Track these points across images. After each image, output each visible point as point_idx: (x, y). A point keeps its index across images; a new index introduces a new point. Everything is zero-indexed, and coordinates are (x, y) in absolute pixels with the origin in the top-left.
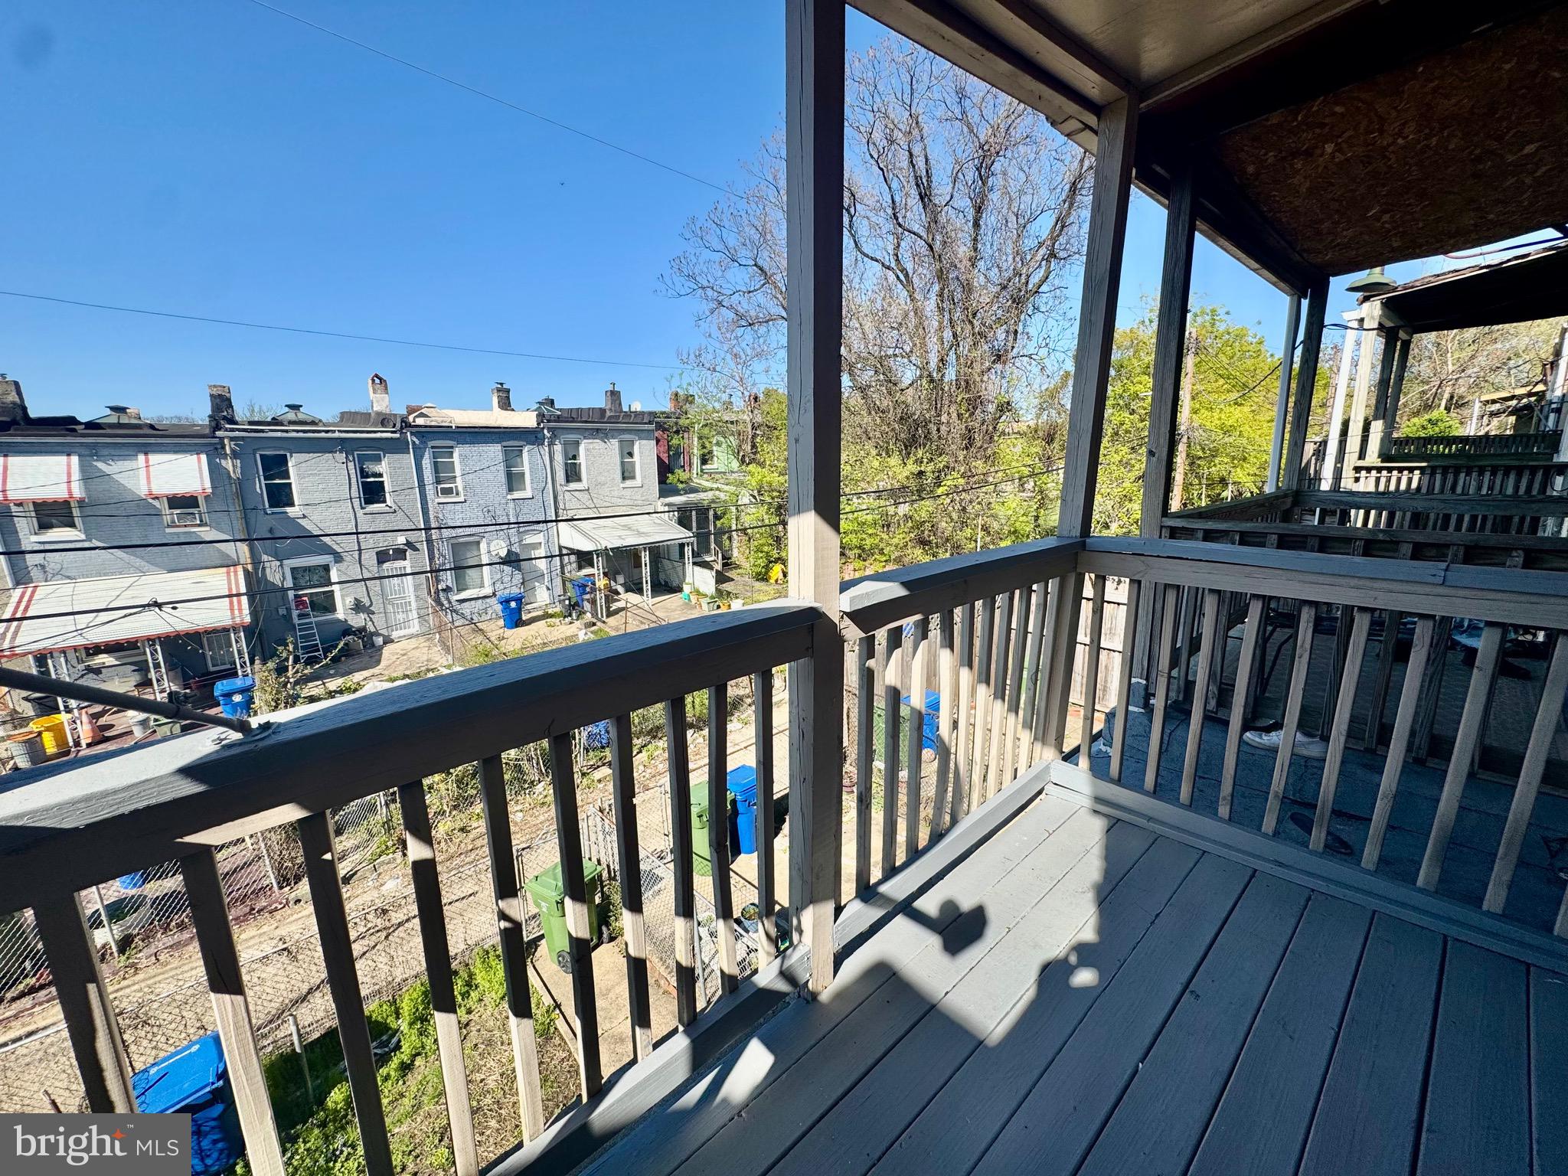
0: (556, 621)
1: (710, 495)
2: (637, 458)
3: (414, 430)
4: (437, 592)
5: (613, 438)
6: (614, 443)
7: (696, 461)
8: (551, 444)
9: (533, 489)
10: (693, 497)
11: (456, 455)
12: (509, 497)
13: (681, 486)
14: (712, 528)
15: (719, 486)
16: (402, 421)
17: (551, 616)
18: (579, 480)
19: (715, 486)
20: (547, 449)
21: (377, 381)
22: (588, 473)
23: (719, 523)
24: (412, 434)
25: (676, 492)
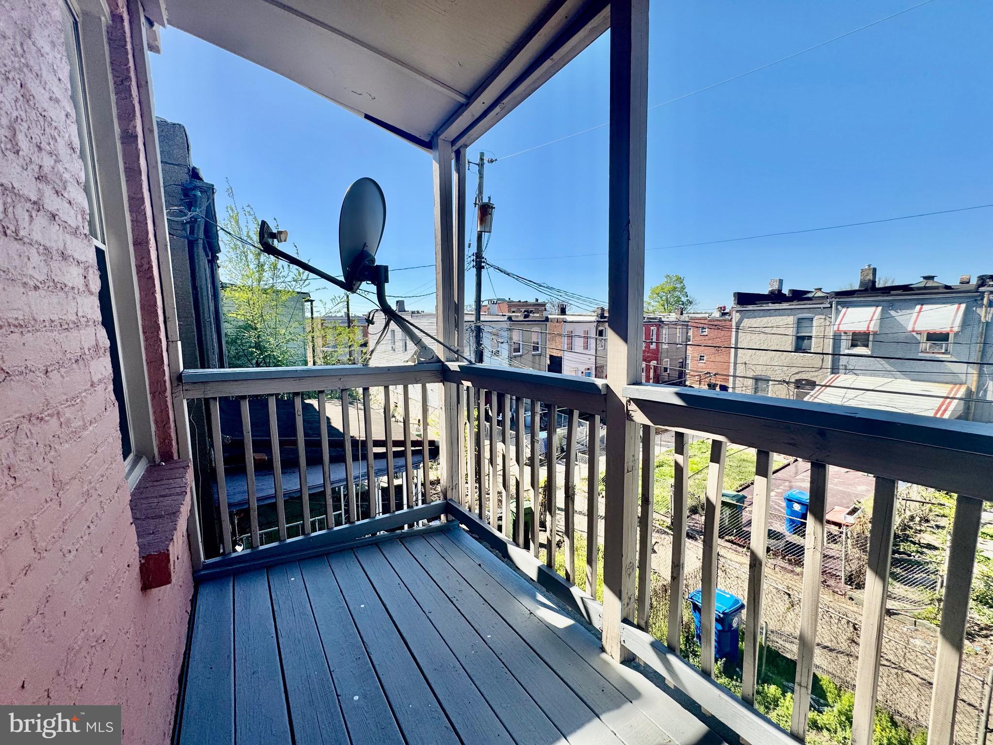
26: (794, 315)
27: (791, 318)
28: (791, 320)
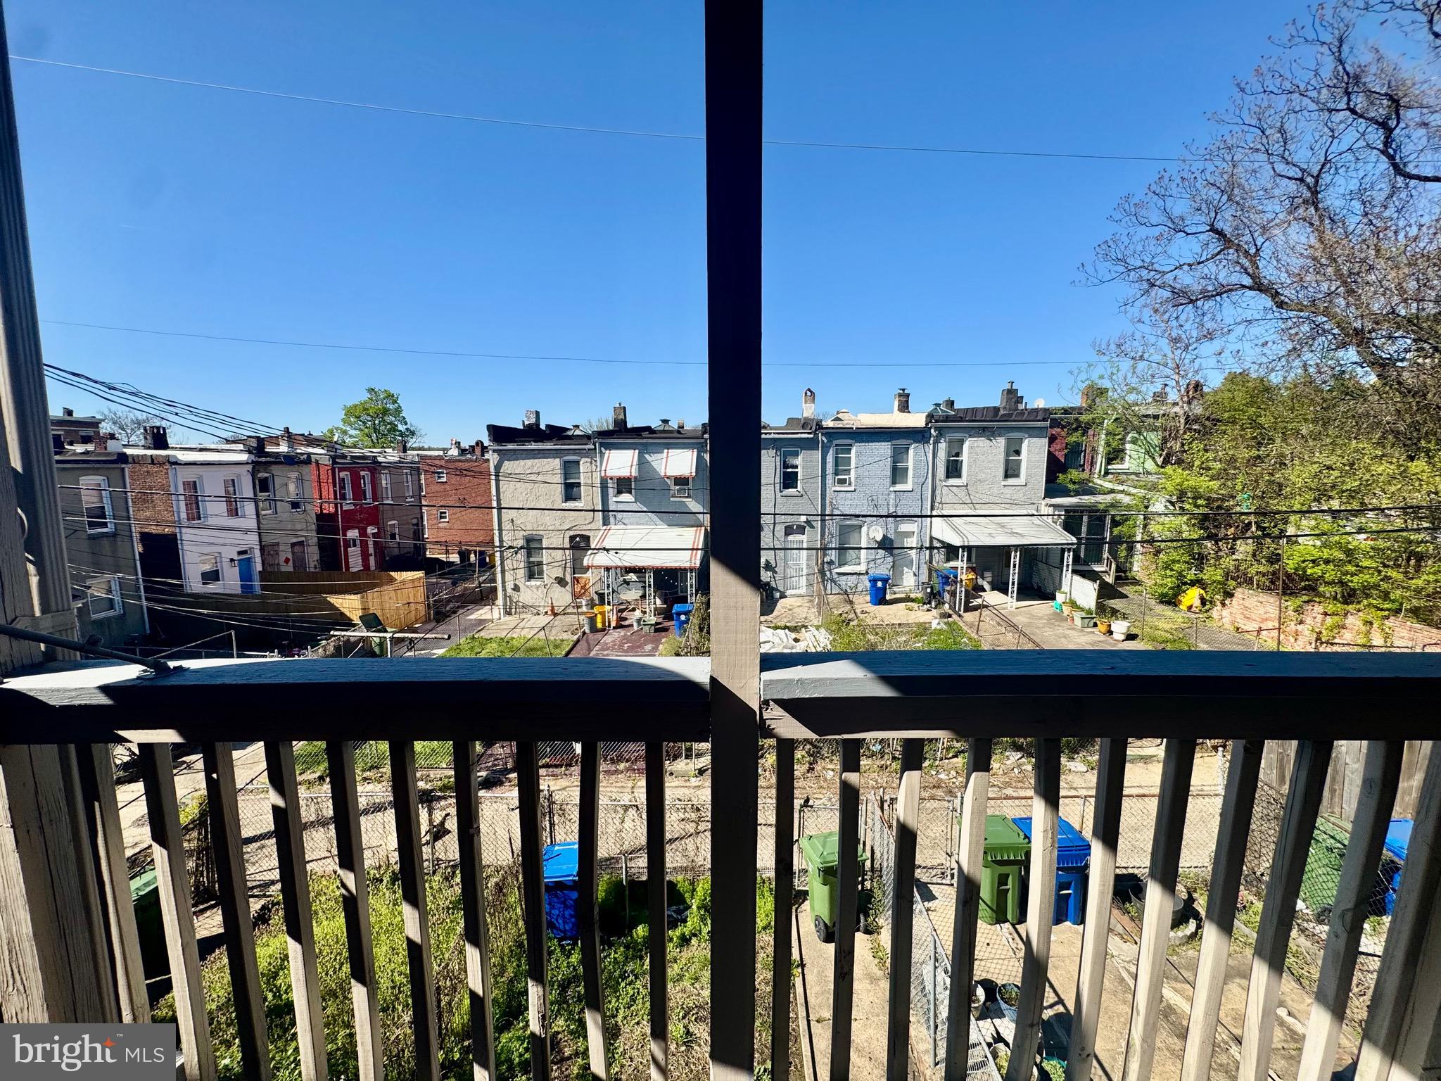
0: (915, 605)
1: (1109, 498)
2: (1024, 456)
3: (825, 431)
4: (823, 563)
5: (999, 436)
6: (1001, 442)
7: (1100, 460)
8: (937, 442)
9: (914, 483)
10: (1087, 499)
11: (853, 451)
12: (892, 489)
13: (1071, 486)
14: (1108, 535)
15: (1126, 488)
16: (817, 424)
17: (913, 600)
18: (959, 476)
19: (1121, 488)
20: (931, 446)
21: (809, 393)
22: (969, 470)
23: (1116, 531)
24: (822, 434)
25: (1066, 493)
26: (560, 458)
27: (557, 461)
28: (556, 463)
